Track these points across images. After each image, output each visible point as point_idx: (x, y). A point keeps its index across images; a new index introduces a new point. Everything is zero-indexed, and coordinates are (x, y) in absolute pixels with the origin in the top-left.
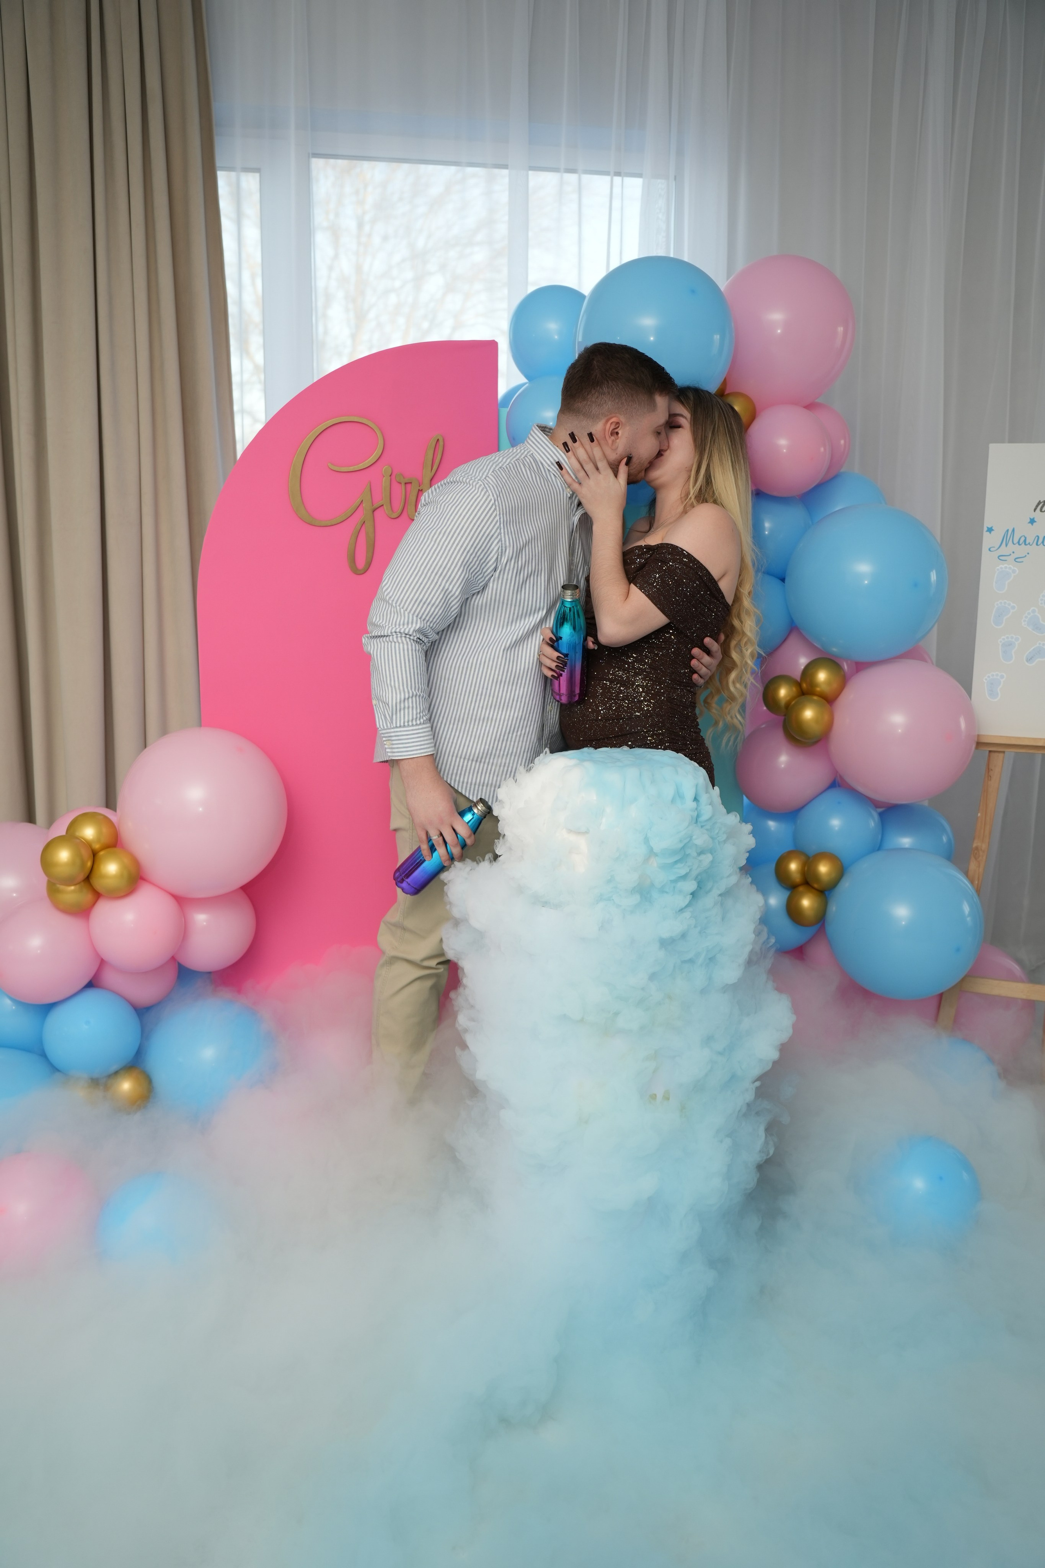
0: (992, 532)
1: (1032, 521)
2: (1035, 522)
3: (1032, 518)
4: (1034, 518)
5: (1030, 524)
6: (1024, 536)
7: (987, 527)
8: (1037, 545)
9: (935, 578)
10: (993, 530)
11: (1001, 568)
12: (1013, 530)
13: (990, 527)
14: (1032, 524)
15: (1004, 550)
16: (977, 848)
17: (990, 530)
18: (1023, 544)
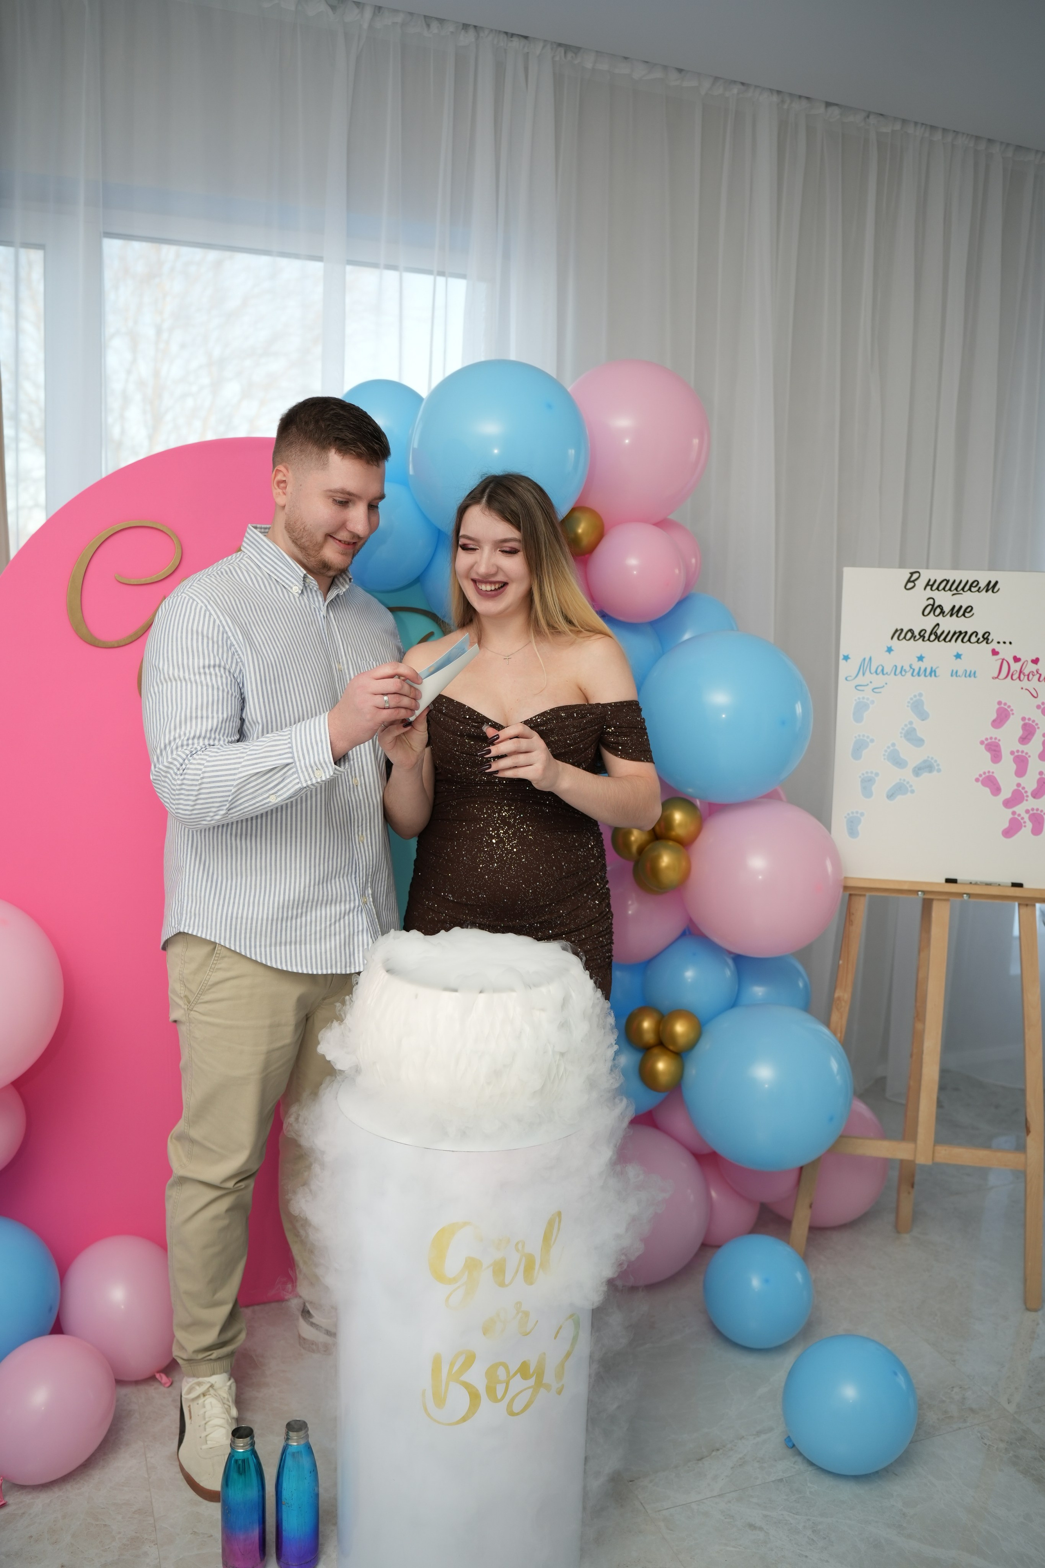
0: (849, 660)
1: (890, 650)
2: (892, 650)
3: (889, 646)
4: (891, 647)
5: (887, 653)
6: (882, 665)
7: (844, 656)
8: (895, 674)
9: (801, 710)
10: (849, 658)
11: (859, 698)
12: (870, 659)
13: (846, 655)
14: (890, 653)
15: (861, 680)
16: (839, 998)
17: (846, 658)
18: (881, 674)
